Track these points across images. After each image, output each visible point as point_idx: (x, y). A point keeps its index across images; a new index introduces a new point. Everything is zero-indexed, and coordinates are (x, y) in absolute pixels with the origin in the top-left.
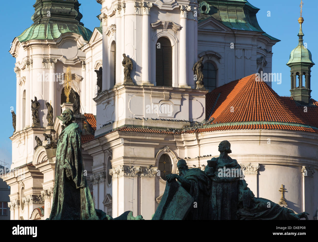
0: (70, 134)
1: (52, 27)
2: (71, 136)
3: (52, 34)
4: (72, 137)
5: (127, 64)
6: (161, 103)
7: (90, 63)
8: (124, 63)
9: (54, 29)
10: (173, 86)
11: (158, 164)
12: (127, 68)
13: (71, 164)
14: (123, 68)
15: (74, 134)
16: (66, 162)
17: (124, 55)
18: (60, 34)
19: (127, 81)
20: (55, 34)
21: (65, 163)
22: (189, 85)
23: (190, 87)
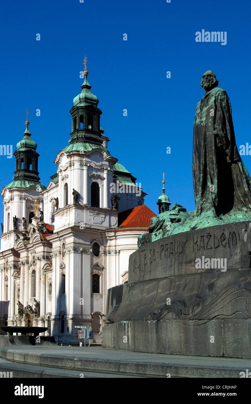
0: (218, 96)
1: (24, 182)
2: (221, 98)
3: (25, 185)
4: (222, 100)
5: (75, 194)
6: (94, 216)
7: (47, 200)
8: (73, 193)
9: (26, 183)
10: (100, 207)
11: (92, 247)
12: (75, 196)
13: (223, 130)
14: (72, 196)
15: (223, 97)
16: (216, 128)
17: (74, 189)
18: (29, 185)
19: (75, 203)
20: (26, 186)
21: (214, 129)
22: (109, 208)
23: (110, 209)
